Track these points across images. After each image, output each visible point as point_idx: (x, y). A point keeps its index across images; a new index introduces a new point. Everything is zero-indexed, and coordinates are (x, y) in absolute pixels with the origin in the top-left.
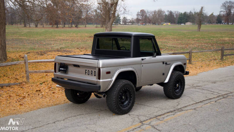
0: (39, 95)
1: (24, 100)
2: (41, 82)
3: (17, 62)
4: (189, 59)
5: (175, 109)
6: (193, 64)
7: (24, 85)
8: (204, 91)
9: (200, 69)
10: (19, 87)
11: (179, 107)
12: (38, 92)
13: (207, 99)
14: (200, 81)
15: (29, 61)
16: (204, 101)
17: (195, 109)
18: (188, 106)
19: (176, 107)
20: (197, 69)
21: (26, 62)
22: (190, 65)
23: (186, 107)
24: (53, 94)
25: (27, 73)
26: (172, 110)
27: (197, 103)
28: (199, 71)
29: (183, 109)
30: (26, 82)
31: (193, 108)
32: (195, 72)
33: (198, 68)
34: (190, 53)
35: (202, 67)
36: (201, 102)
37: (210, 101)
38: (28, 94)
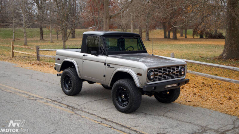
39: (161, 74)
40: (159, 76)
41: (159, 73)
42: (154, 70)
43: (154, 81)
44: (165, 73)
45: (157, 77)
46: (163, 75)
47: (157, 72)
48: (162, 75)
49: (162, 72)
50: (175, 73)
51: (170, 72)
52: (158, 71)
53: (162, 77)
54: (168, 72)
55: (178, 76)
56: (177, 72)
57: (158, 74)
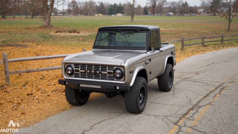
0: (33, 99)
1: (21, 107)
2: (23, 84)
7: (6, 88)
8: (198, 84)
11: (194, 103)
12: (30, 95)
13: (209, 91)
15: (8, 60)
17: (210, 104)
19: (191, 103)
21: (6, 62)
23: (199, 102)
25: (7, 74)
26: (190, 107)
27: (205, 97)
29: (199, 105)
30: (7, 85)
31: (207, 103)
36: (207, 95)
37: (214, 94)
39: (83, 71)
40: (81, 73)
41: (81, 69)
42: (74, 66)
43: (75, 77)
45: (79, 74)
46: (87, 73)
47: (78, 68)
48: (85, 73)
49: (85, 70)
50: (106, 74)
51: (98, 72)
52: (80, 67)
54: (94, 70)
56: (109, 73)
57: (79, 70)
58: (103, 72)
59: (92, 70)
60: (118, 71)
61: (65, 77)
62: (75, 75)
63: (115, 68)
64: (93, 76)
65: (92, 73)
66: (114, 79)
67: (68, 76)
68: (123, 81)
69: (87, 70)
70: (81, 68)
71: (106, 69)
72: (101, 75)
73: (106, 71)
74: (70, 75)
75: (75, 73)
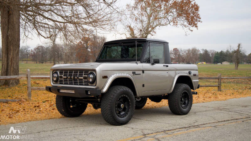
0: (36, 110)
1: (17, 114)
2: (44, 101)
3: (18, 77)
4: (218, 85)
5: (190, 126)
6: (223, 92)
7: (23, 102)
8: (230, 113)
9: (230, 95)
10: (17, 103)
11: (196, 124)
12: (36, 107)
13: (232, 119)
14: (227, 105)
15: (31, 76)
16: (229, 120)
17: (215, 127)
18: (208, 124)
19: (193, 124)
20: (227, 96)
21: (28, 77)
22: (220, 92)
23: (204, 124)
24: (53, 110)
25: (29, 90)
26: (187, 126)
27: (219, 122)
28: (229, 97)
29: (200, 126)
30: (26, 100)
31: (213, 125)
32: (224, 98)
33: (229, 94)
34: (219, 79)
35: (233, 94)
36: (224, 121)
37: (235, 121)
38: (23, 109)
39: (65, 77)
40: (64, 79)
41: (64, 76)
42: (60, 72)
43: (60, 84)
44: (69, 77)
45: (62, 80)
46: (69, 79)
47: (62, 74)
48: (67, 79)
49: (67, 76)
50: (82, 79)
51: (76, 77)
53: (67, 80)
55: (88, 83)
56: (84, 78)
57: (62, 76)
58: (80, 78)
59: (72, 76)
60: (91, 76)
61: (52, 84)
62: (60, 82)
63: (89, 72)
64: (72, 82)
65: (72, 79)
66: (88, 85)
67: (55, 83)
68: (95, 86)
69: (69, 76)
70: (64, 74)
71: (83, 74)
72: (79, 81)
73: (82, 76)
74: (56, 82)
75: (60, 80)
